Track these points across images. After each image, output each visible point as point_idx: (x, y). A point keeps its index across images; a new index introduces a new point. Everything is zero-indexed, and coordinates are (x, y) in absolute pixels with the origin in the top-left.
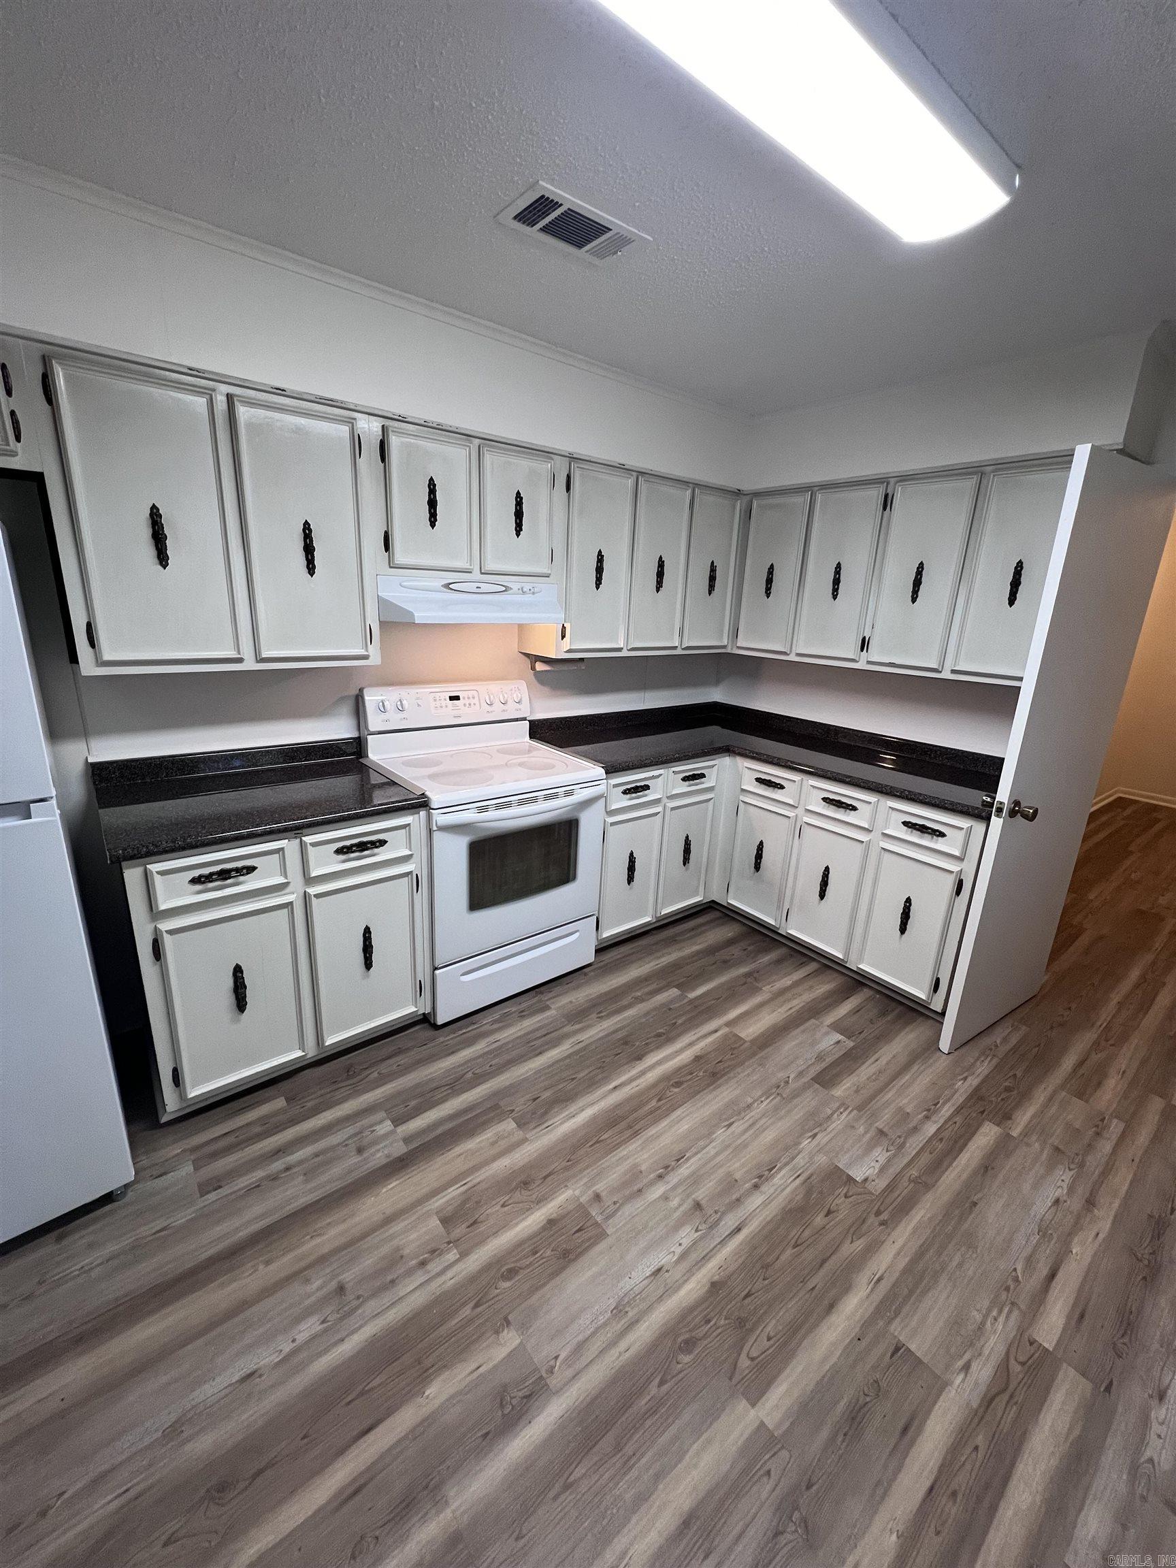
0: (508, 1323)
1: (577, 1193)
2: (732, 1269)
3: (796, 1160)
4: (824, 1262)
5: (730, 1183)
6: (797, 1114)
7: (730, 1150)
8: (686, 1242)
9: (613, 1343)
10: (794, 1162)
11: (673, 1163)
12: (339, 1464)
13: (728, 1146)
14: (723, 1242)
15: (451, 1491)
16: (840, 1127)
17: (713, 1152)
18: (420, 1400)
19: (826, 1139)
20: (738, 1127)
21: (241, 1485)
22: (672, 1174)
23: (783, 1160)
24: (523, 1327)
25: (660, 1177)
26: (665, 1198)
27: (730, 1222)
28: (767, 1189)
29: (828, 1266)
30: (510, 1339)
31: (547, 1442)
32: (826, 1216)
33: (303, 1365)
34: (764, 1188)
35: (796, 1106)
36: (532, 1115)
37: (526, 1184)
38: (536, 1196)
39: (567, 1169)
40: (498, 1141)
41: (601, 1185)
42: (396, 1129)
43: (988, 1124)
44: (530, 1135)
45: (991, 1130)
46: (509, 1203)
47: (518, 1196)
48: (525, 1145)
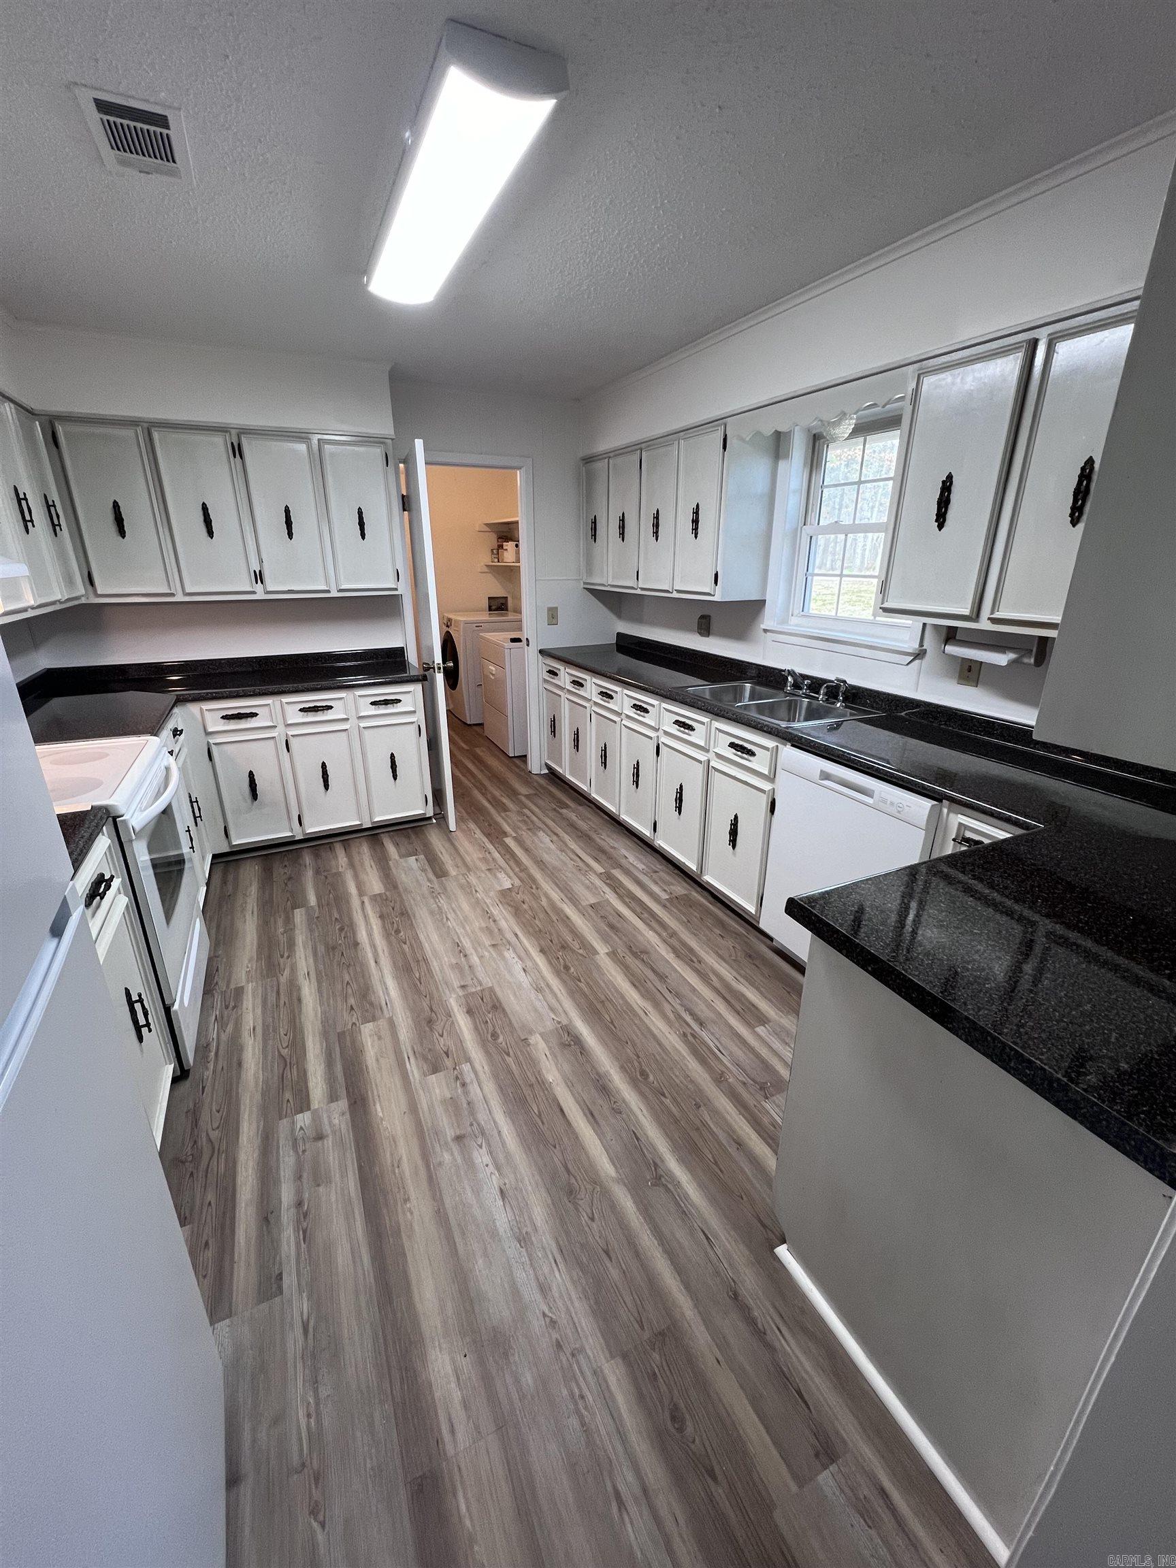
0: (526, 1039)
1: (454, 996)
4: (547, 913)
5: (487, 930)
6: (457, 892)
7: (466, 923)
9: (555, 995)
11: (459, 948)
12: (574, 1124)
13: (463, 925)
14: (521, 943)
15: (602, 1070)
16: (476, 880)
17: (462, 930)
18: (554, 1085)
19: (480, 887)
20: (451, 915)
21: (573, 1181)
22: (467, 951)
24: (531, 1032)
25: (466, 957)
26: (481, 958)
27: (510, 936)
28: (500, 919)
29: (549, 912)
30: (537, 1040)
31: (592, 1028)
32: (525, 904)
33: (508, 1156)
34: (497, 918)
35: (452, 890)
36: (367, 1011)
37: (430, 1022)
38: (444, 1018)
39: (432, 998)
40: (380, 1038)
41: (456, 984)
42: (312, 1108)
43: (505, 839)
44: (387, 1016)
45: (509, 841)
46: (441, 1032)
47: (438, 1027)
48: (394, 1018)
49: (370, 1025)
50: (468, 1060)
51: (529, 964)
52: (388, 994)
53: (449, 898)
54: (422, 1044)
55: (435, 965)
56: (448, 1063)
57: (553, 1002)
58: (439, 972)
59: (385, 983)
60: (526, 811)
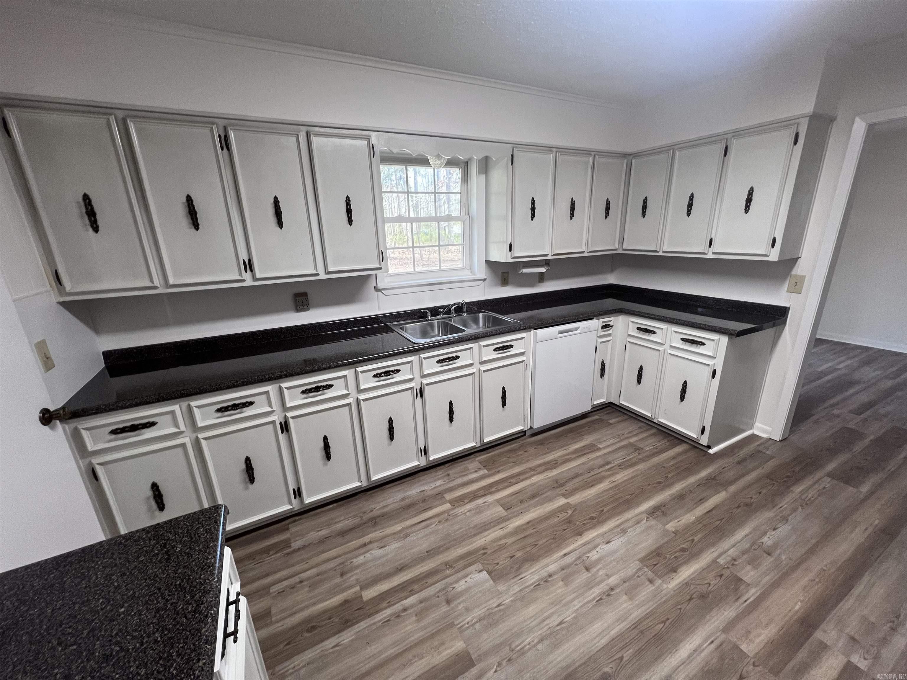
0: (674, 533)
1: (665, 586)
2: (571, 539)
3: (519, 589)
4: (525, 537)
5: (566, 580)
6: (504, 626)
7: (564, 602)
8: (594, 552)
10: (521, 588)
11: (604, 597)
13: (564, 605)
14: (575, 550)
16: (476, 610)
17: (575, 602)
20: (554, 621)
21: (741, 505)
22: (605, 590)
23: (528, 590)
24: (666, 531)
25: (612, 589)
26: (608, 576)
27: (569, 559)
28: (544, 573)
29: (523, 536)
30: (671, 527)
32: (514, 556)
34: (546, 574)
36: (732, 659)
37: (703, 597)
38: (692, 587)
39: (678, 603)
40: (748, 632)
41: (651, 588)
42: (845, 660)
43: (365, 599)
44: (723, 636)
45: (369, 594)
46: (707, 586)
47: (704, 589)
48: (721, 628)
49: (743, 647)
50: (715, 561)
51: (598, 541)
52: (700, 646)
53: (518, 635)
54: (727, 596)
55: (636, 614)
56: (727, 573)
57: (630, 523)
58: (647, 606)
59: (689, 657)
60: (274, 589)
